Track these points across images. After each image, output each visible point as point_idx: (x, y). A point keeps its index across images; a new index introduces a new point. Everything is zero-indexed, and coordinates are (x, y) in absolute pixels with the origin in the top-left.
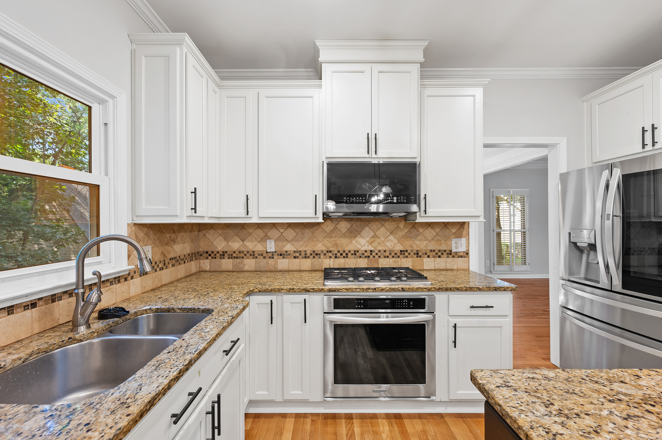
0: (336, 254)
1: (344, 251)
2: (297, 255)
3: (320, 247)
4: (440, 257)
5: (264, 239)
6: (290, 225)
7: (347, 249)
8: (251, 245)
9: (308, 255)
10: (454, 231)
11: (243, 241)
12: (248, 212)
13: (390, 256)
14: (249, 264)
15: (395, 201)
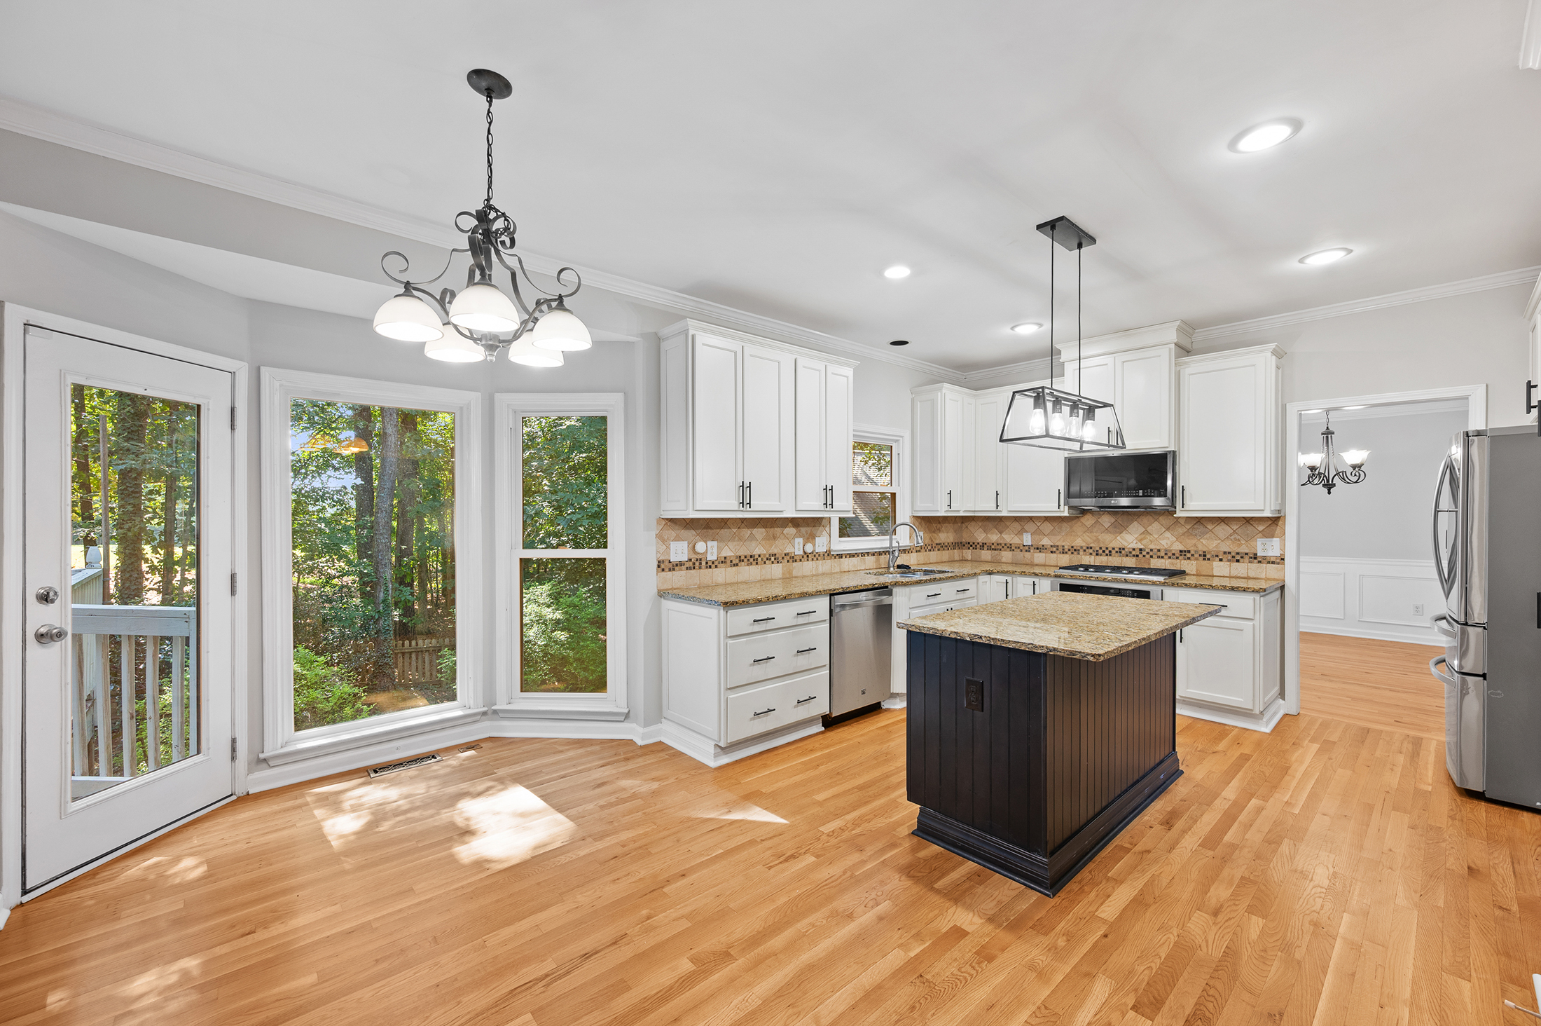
0: (1097, 551)
1: (1107, 548)
2: (1054, 549)
3: (1078, 542)
4: (1238, 561)
5: (1021, 532)
6: (1046, 518)
7: (1111, 546)
8: (1009, 537)
9: (1066, 550)
10: (1261, 528)
11: (1001, 533)
12: (997, 506)
13: (1166, 557)
14: (1006, 556)
15: (1141, 494)
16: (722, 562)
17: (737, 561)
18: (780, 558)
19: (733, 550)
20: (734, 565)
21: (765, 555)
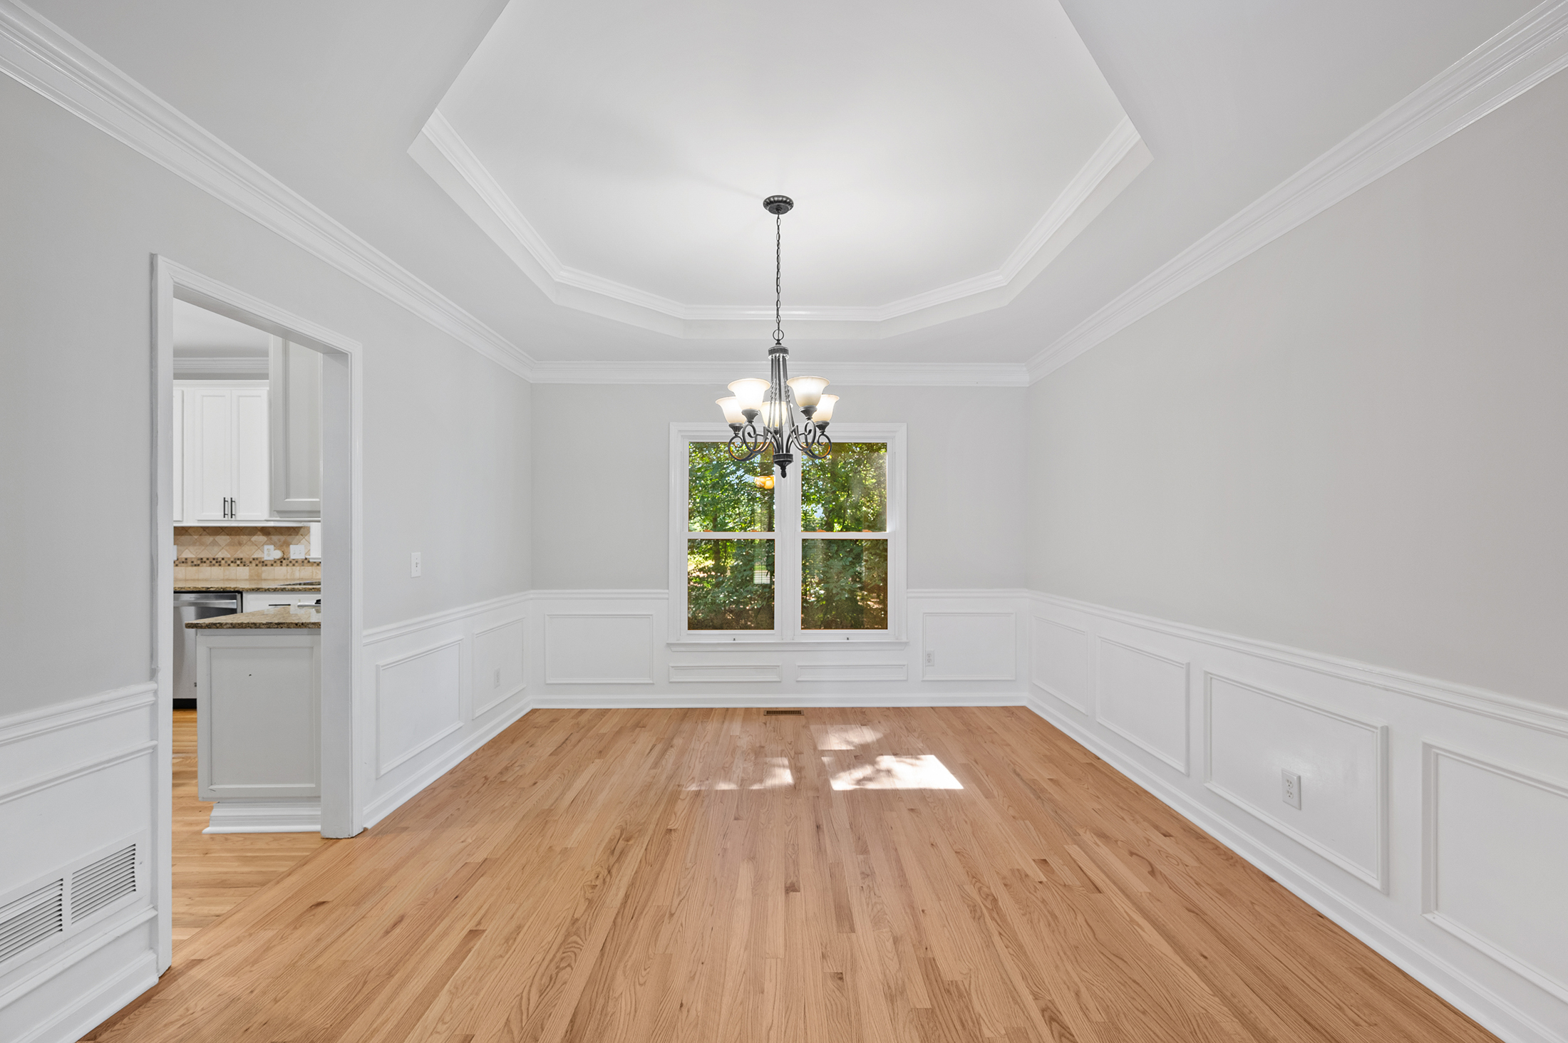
16: (183, 562)
17: (199, 562)
18: (248, 562)
19: (194, 553)
20: (195, 565)
21: (229, 559)
